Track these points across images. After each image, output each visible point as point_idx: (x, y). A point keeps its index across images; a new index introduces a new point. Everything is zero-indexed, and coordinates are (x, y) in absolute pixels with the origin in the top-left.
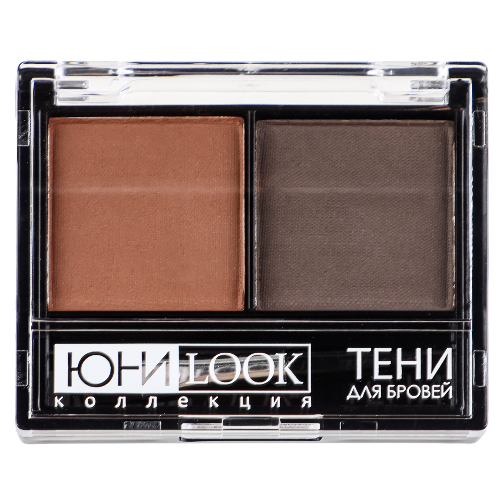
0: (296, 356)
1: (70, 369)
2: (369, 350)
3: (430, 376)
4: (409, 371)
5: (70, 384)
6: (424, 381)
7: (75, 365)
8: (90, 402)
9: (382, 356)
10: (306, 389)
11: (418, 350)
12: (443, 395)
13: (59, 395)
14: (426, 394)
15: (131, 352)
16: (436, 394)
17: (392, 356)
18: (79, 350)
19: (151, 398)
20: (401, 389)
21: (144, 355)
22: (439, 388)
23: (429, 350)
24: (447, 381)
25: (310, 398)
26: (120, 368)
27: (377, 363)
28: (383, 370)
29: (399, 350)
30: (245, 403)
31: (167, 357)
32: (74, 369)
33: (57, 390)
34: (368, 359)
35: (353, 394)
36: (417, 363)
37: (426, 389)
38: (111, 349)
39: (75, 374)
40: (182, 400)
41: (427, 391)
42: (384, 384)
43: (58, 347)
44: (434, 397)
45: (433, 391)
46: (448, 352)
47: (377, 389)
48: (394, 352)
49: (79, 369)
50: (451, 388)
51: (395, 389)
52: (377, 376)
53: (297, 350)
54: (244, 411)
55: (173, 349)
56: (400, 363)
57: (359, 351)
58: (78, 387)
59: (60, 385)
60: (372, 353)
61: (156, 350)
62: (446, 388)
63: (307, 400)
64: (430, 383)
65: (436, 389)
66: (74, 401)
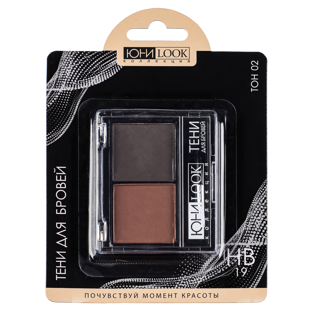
0: (192, 167)
1: (197, 234)
2: (190, 146)
3: (198, 128)
4: (197, 134)
5: (201, 234)
6: (200, 130)
7: (195, 233)
8: (207, 228)
9: (192, 142)
10: (203, 164)
11: (190, 131)
12: (204, 124)
13: (205, 238)
14: (204, 129)
15: (191, 216)
16: (204, 126)
17: (192, 140)
18: (190, 232)
19: (206, 210)
20: (202, 136)
21: (192, 213)
22: (202, 125)
23: (190, 128)
24: (200, 123)
25: (205, 164)
26: (196, 220)
27: (194, 144)
28: (196, 142)
29: (190, 137)
30: (207, 183)
31: (193, 206)
32: (197, 233)
33: (203, 238)
34: (192, 146)
35: (204, 151)
36: (194, 132)
37: (202, 129)
38: (190, 222)
39: (198, 233)
40: (206, 201)
41: (203, 129)
42: (200, 142)
43: (189, 238)
44: (205, 127)
45: (203, 127)
46: (190, 123)
47: (202, 144)
48: (191, 139)
49: (196, 232)
50: (202, 122)
51: (202, 138)
52: (198, 144)
53: (190, 167)
54: (209, 183)
55: (190, 204)
56: (194, 137)
57: (190, 149)
58: (202, 232)
59: (202, 237)
60: (190, 145)
61: (191, 209)
62: (202, 123)
63: (206, 164)
64: (200, 128)
65: (202, 126)
66: (206, 233)
